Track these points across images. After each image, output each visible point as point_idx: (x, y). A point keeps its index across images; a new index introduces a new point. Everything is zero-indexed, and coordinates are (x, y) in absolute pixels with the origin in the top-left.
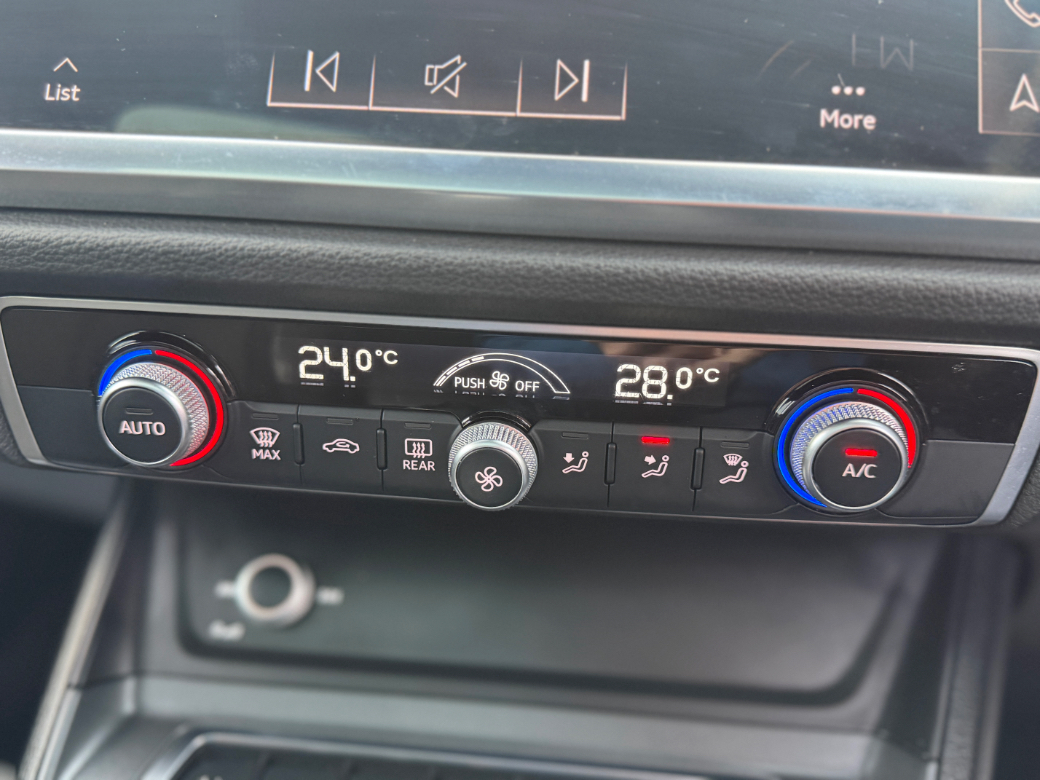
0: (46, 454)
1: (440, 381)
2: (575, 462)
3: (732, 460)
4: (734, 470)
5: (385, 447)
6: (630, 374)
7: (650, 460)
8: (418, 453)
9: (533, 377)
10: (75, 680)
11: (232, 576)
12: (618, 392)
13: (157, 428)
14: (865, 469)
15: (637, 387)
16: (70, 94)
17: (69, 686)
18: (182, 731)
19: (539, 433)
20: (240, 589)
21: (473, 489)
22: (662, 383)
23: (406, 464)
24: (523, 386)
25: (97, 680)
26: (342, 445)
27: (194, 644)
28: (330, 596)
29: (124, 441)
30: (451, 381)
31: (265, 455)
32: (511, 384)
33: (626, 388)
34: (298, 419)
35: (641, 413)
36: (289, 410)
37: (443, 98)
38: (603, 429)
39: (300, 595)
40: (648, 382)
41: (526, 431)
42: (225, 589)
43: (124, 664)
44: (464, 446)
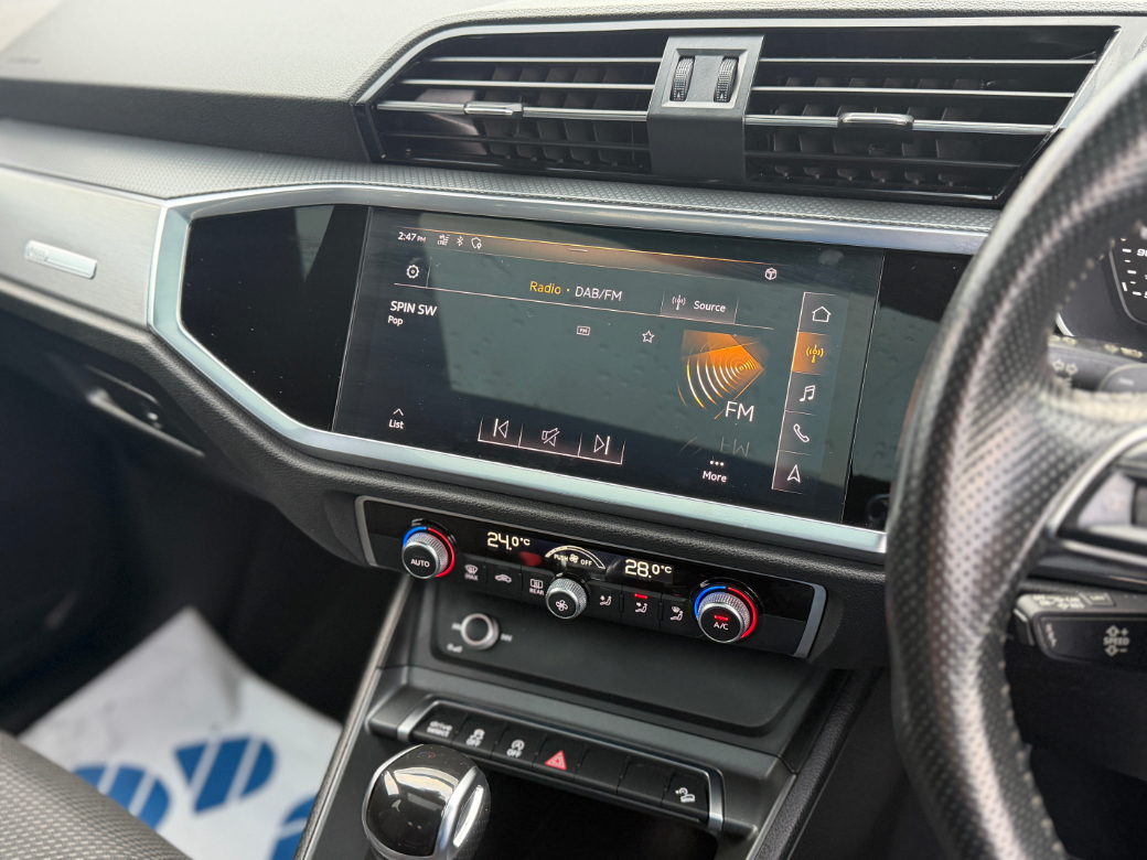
0: (378, 562)
1: (548, 555)
2: (605, 600)
3: (676, 610)
4: (677, 614)
5: (522, 581)
6: (632, 564)
7: (639, 604)
8: (536, 586)
9: (589, 559)
10: (380, 665)
11: (460, 622)
12: (627, 572)
13: (426, 564)
14: (724, 625)
15: (635, 570)
16: (399, 425)
17: (377, 667)
18: (429, 696)
19: (590, 585)
20: (462, 627)
21: (556, 609)
22: (646, 570)
23: (531, 590)
24: (584, 562)
25: (390, 666)
26: (503, 578)
27: (439, 654)
28: (506, 638)
29: (413, 567)
30: (553, 556)
31: (472, 577)
32: (579, 561)
33: (630, 570)
34: (485, 563)
35: (636, 582)
36: (482, 559)
37: (548, 446)
38: (619, 587)
39: (491, 637)
40: (640, 569)
41: (583, 586)
42: (456, 626)
43: (404, 660)
44: (554, 589)
